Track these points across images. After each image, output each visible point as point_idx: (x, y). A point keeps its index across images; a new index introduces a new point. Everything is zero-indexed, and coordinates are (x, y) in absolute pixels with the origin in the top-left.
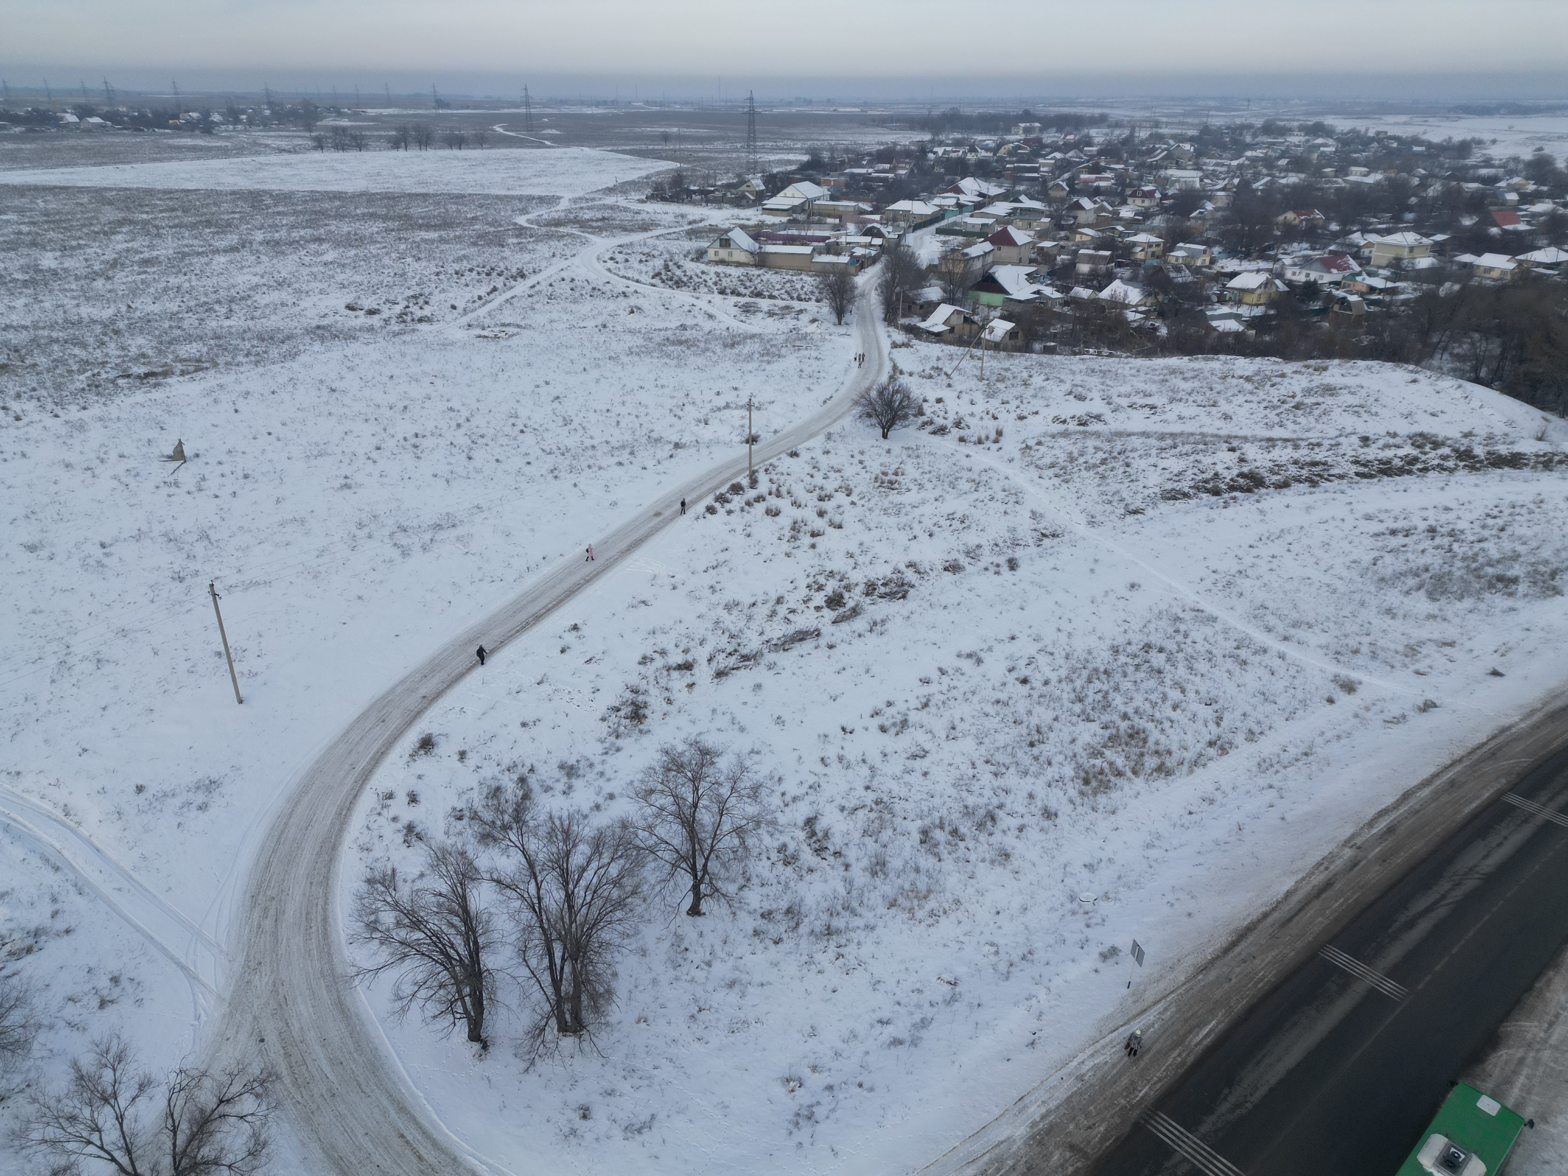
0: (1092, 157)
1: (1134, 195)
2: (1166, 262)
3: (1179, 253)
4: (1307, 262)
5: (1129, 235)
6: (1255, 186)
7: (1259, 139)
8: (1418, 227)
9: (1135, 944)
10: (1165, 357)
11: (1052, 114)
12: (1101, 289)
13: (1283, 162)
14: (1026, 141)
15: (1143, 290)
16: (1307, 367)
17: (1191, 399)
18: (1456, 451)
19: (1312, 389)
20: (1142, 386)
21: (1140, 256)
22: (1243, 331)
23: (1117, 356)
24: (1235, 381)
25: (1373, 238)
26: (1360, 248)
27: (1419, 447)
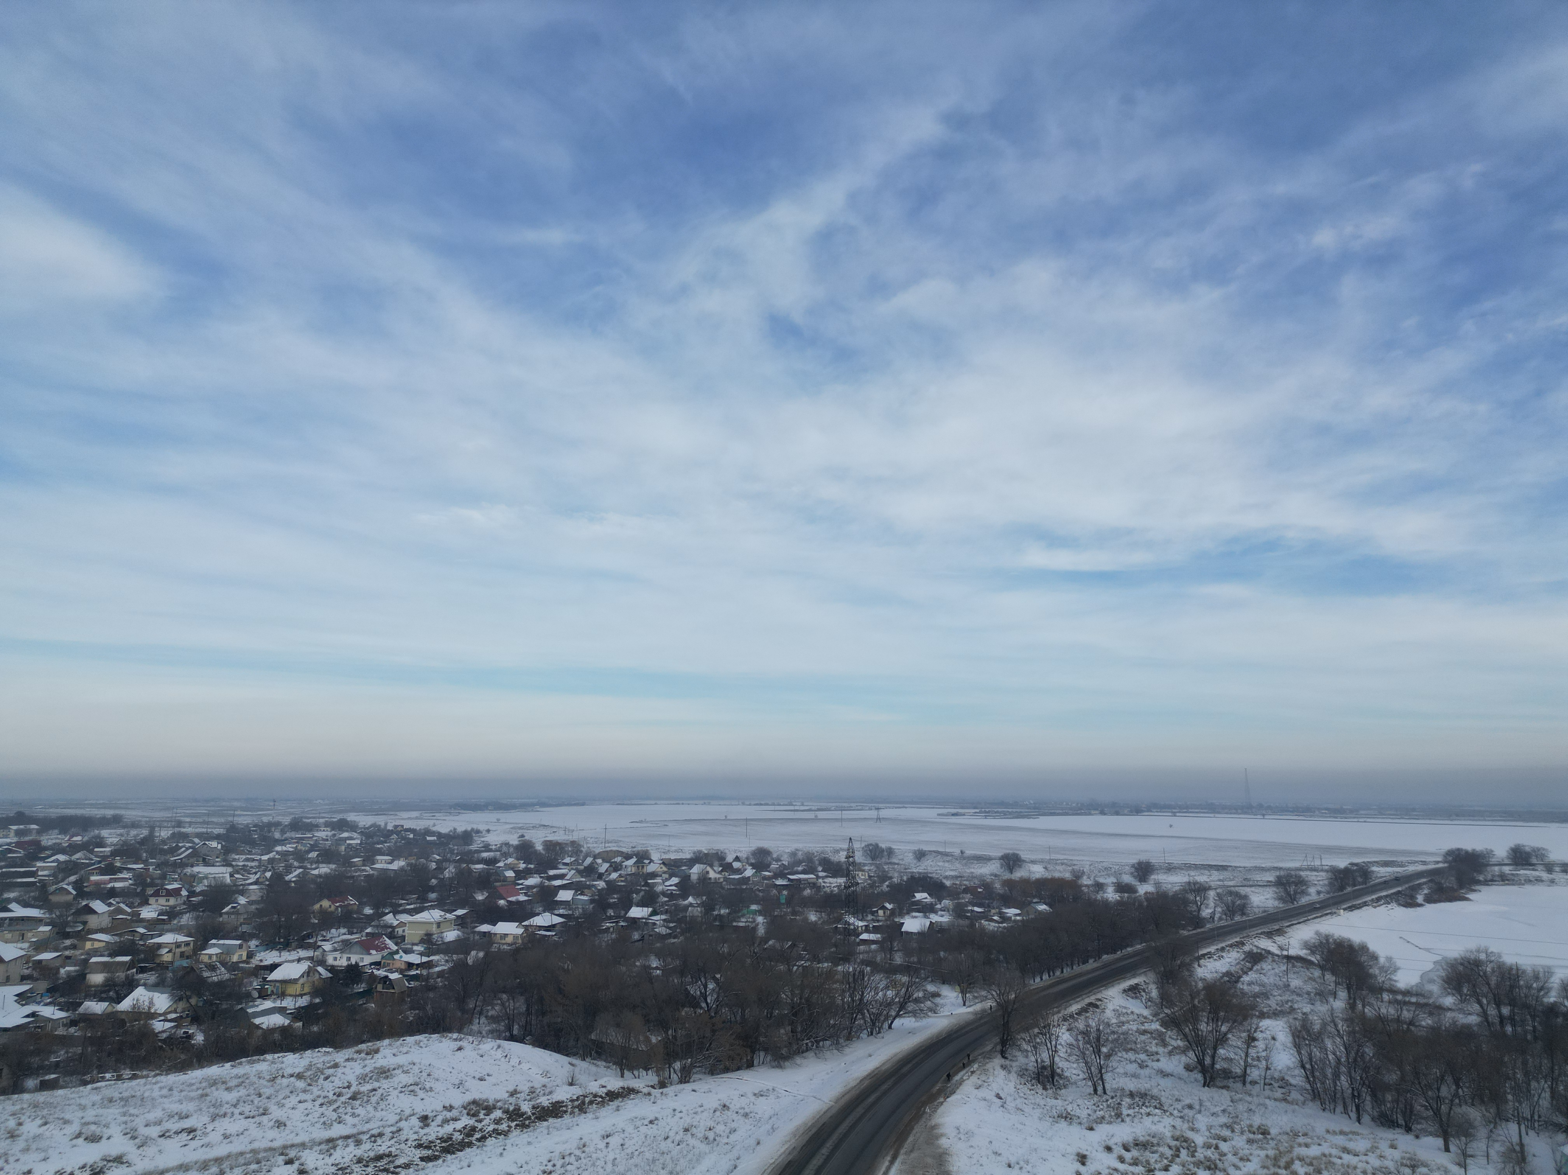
0: (104, 858)
1: (156, 894)
2: (198, 961)
3: (213, 951)
4: (346, 946)
5: (152, 937)
6: (287, 878)
7: (288, 835)
8: (440, 904)
10: (203, 1067)
11: (53, 816)
12: (119, 999)
13: (313, 855)
14: (19, 844)
15: (172, 995)
16: (359, 1052)
17: (237, 1111)
18: (506, 1112)
19: (366, 1075)
20: (175, 1107)
21: (167, 958)
22: (289, 1025)
23: (142, 1077)
24: (285, 1081)
25: (405, 918)
26: (393, 928)
27: (474, 1115)
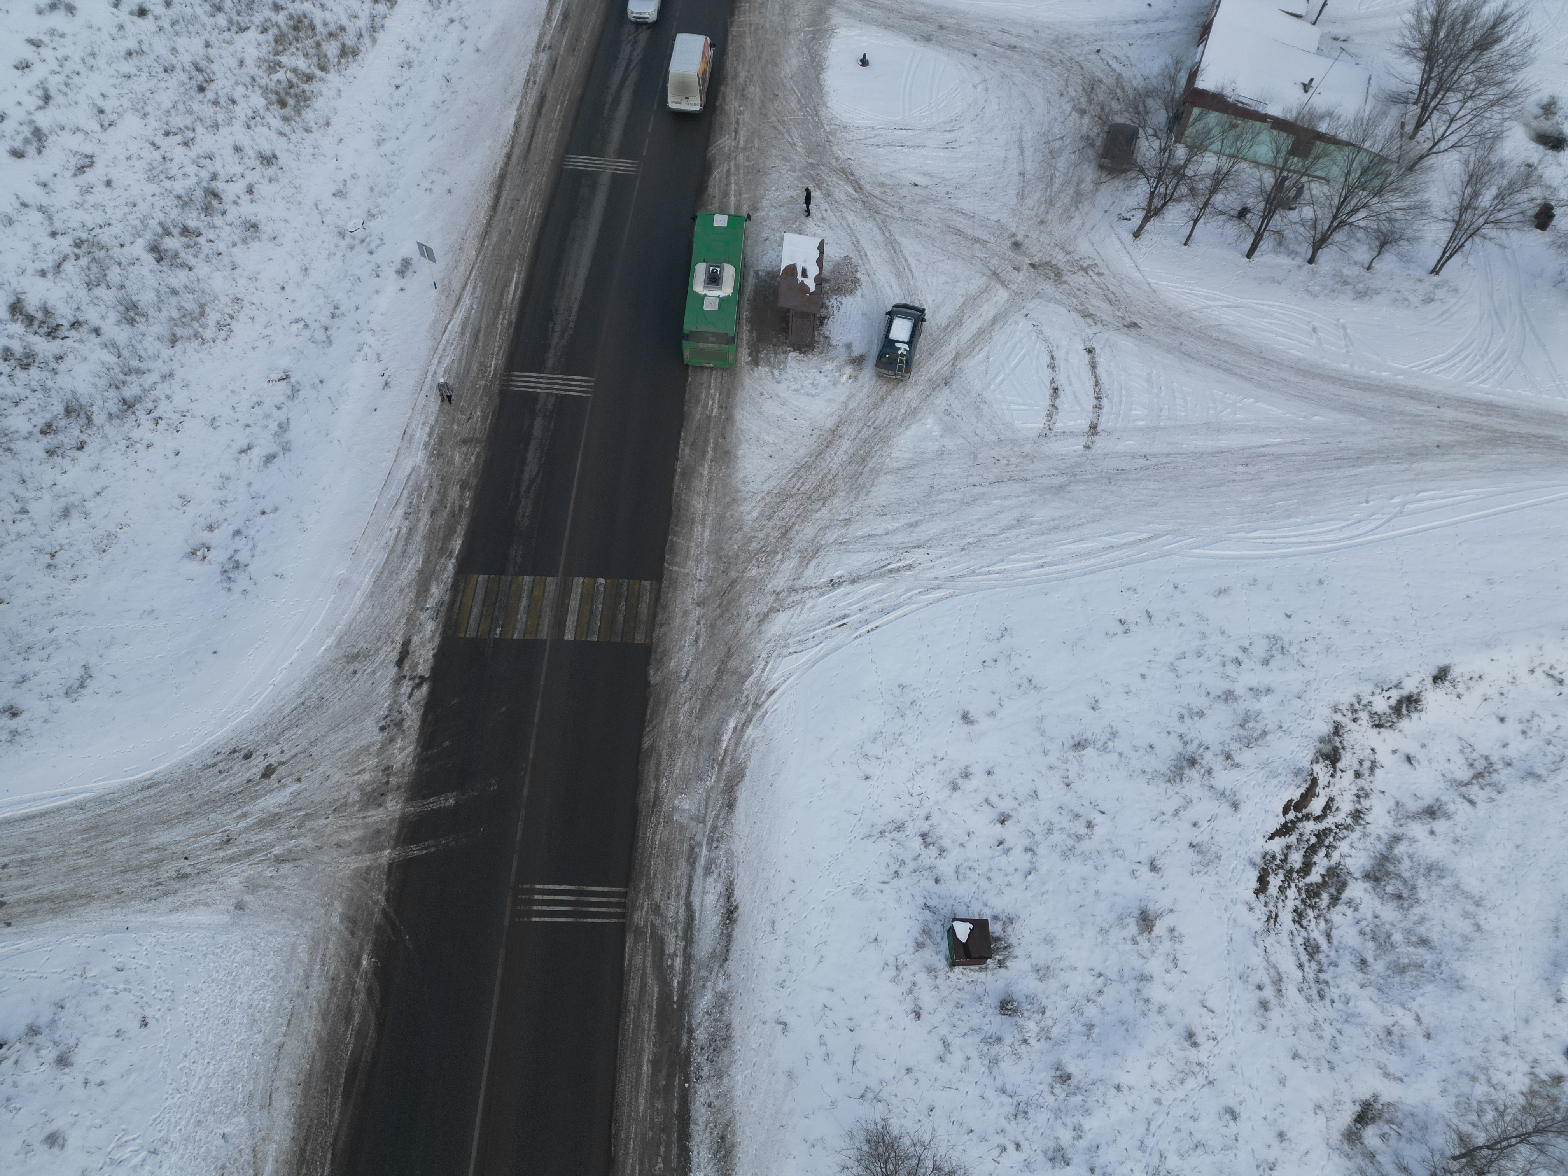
9: (421, 246)
